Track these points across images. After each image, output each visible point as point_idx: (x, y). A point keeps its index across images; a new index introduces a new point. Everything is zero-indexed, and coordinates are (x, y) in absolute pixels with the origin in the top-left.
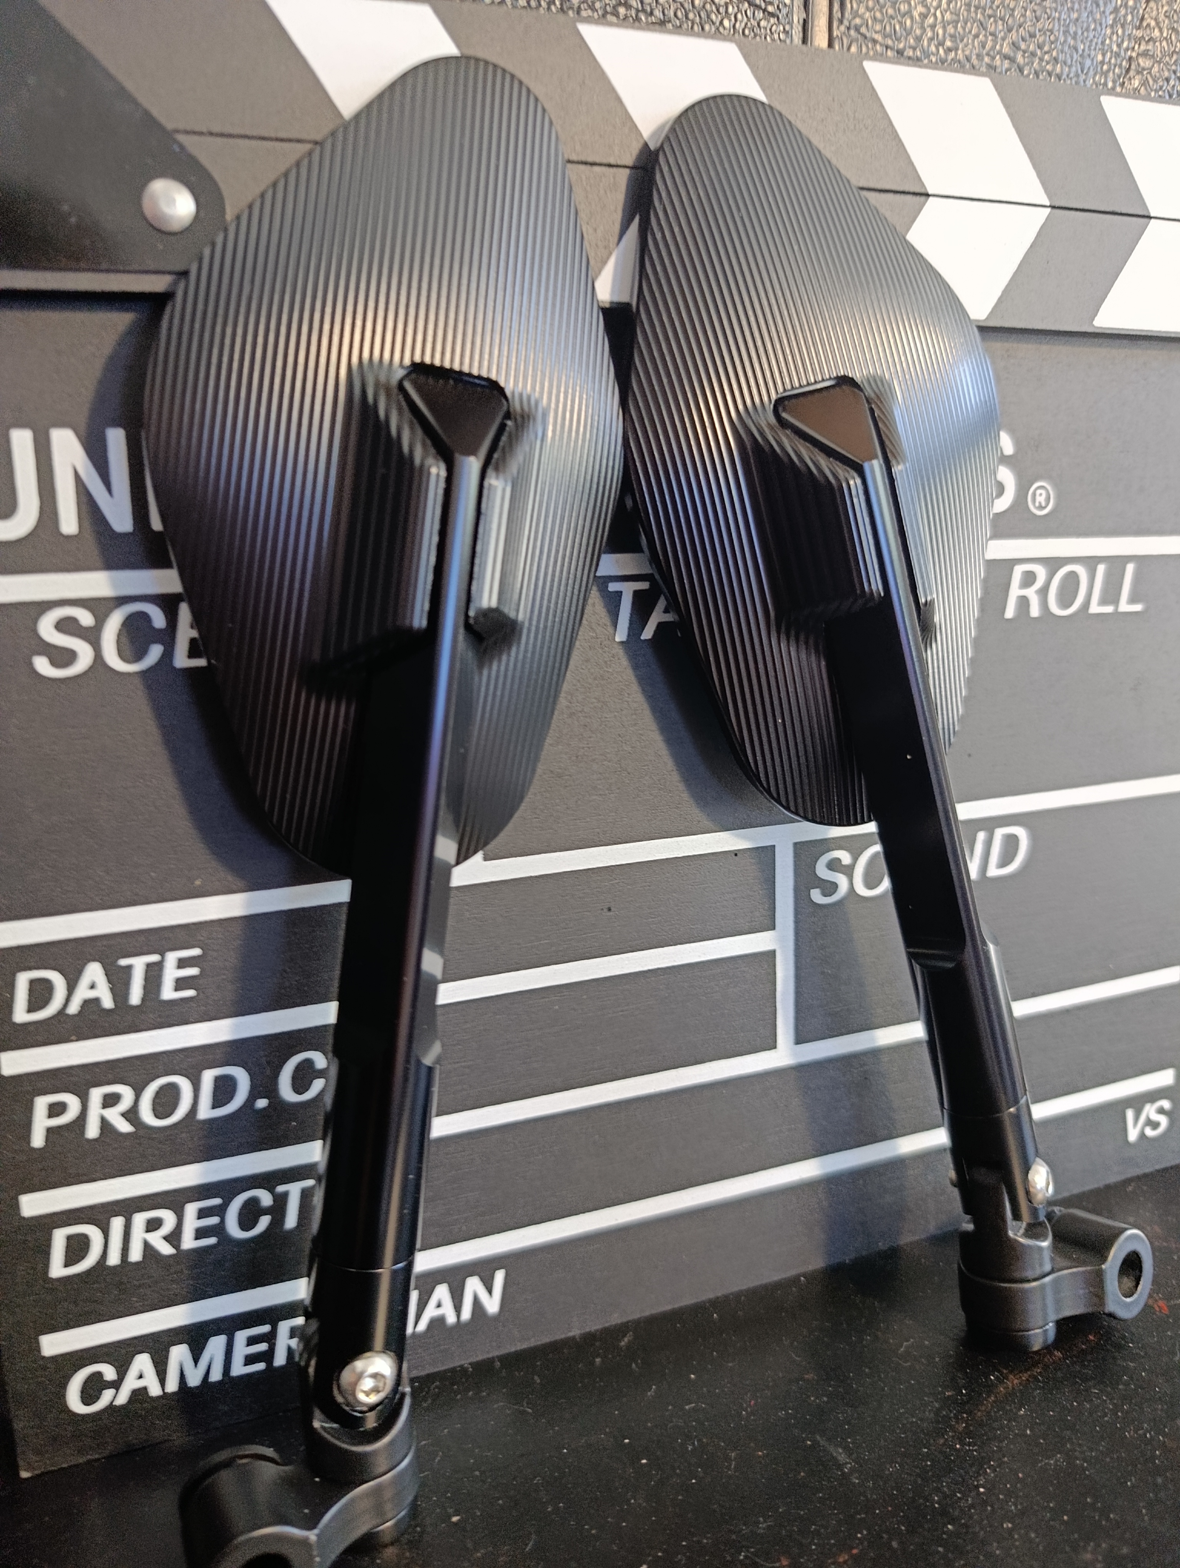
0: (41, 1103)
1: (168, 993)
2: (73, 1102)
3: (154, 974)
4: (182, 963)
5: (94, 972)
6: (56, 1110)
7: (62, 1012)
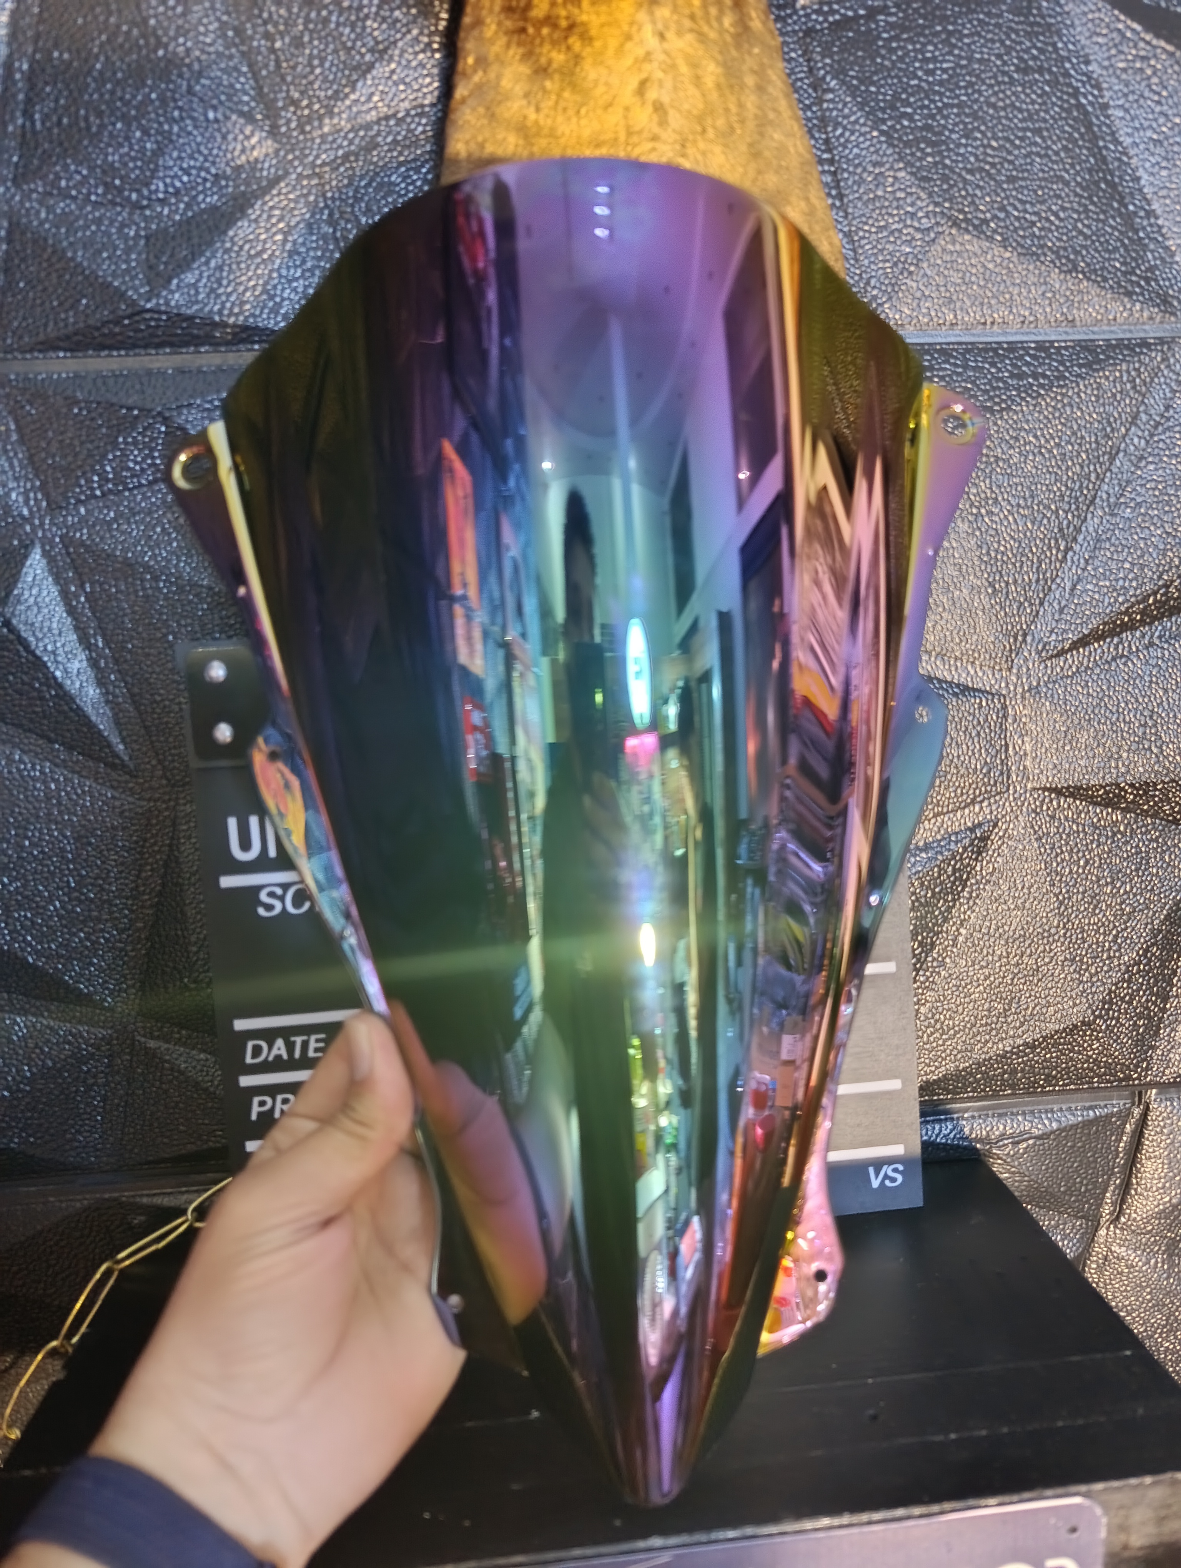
0: (256, 1100)
1: (311, 1054)
2: (269, 1100)
3: (305, 1045)
4: (317, 1041)
5: (280, 1043)
6: (262, 1104)
7: (266, 1060)
